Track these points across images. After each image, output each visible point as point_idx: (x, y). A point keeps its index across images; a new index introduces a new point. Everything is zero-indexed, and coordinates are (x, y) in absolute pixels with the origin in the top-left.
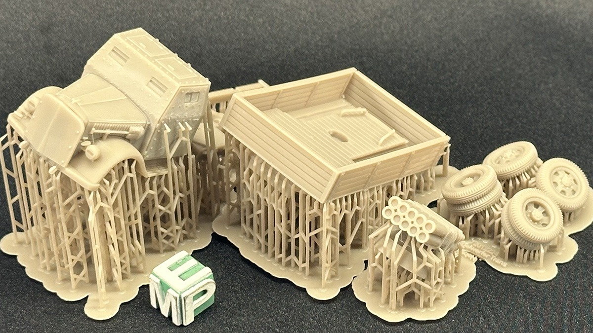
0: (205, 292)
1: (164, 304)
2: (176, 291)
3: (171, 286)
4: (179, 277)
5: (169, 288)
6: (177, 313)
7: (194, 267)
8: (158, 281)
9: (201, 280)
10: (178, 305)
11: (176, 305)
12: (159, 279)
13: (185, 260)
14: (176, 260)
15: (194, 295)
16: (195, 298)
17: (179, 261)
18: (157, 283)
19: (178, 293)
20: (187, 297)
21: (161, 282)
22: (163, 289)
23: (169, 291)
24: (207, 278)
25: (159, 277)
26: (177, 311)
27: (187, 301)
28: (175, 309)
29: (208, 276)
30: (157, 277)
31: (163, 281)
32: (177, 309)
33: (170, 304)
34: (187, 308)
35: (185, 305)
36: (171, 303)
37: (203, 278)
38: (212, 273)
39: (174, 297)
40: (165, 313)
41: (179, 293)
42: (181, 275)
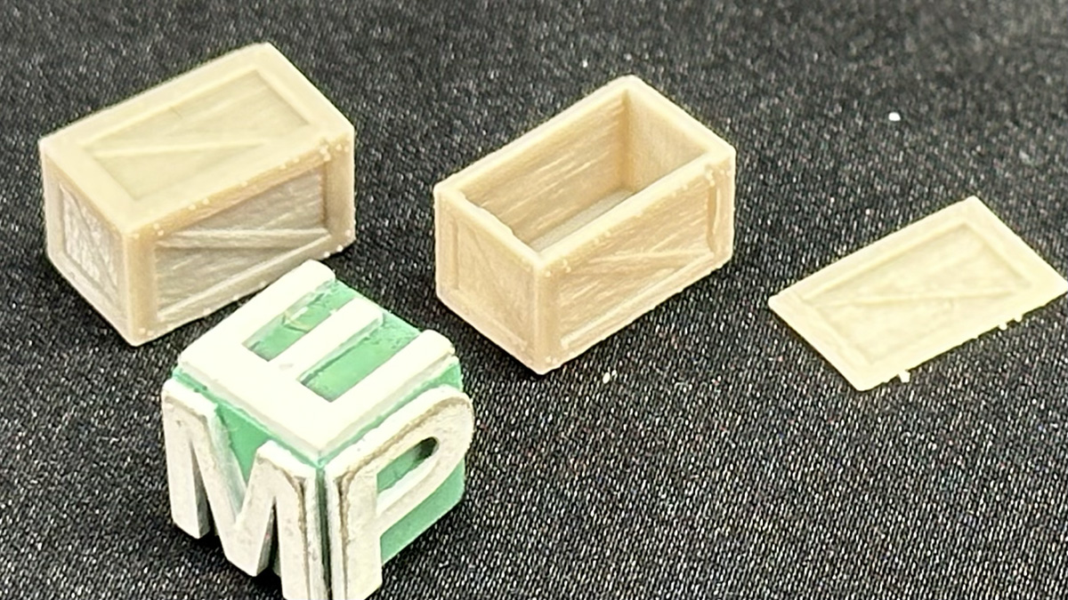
0: (427, 447)
1: (240, 517)
2: (294, 452)
3: (270, 431)
4: (304, 383)
5: (265, 438)
6: (307, 554)
7: (368, 337)
8: (208, 409)
9: (410, 392)
10: (312, 516)
11: (303, 519)
12: (209, 397)
13: (319, 307)
14: (281, 308)
15: (381, 463)
16: (388, 478)
17: (293, 308)
18: (203, 419)
19: (304, 460)
20: (352, 475)
21: (219, 412)
22: (231, 446)
23: (268, 450)
24: (434, 385)
25: (211, 389)
26: (307, 544)
27: (350, 498)
28: (299, 534)
29: (437, 373)
30: (201, 389)
31: (234, 406)
32: (305, 532)
33: (269, 511)
34: (349, 527)
35: (341, 514)
36: (274, 508)
37: (418, 386)
38: (456, 360)
39: (290, 479)
40: (245, 555)
41: (314, 458)
42: (310, 378)
